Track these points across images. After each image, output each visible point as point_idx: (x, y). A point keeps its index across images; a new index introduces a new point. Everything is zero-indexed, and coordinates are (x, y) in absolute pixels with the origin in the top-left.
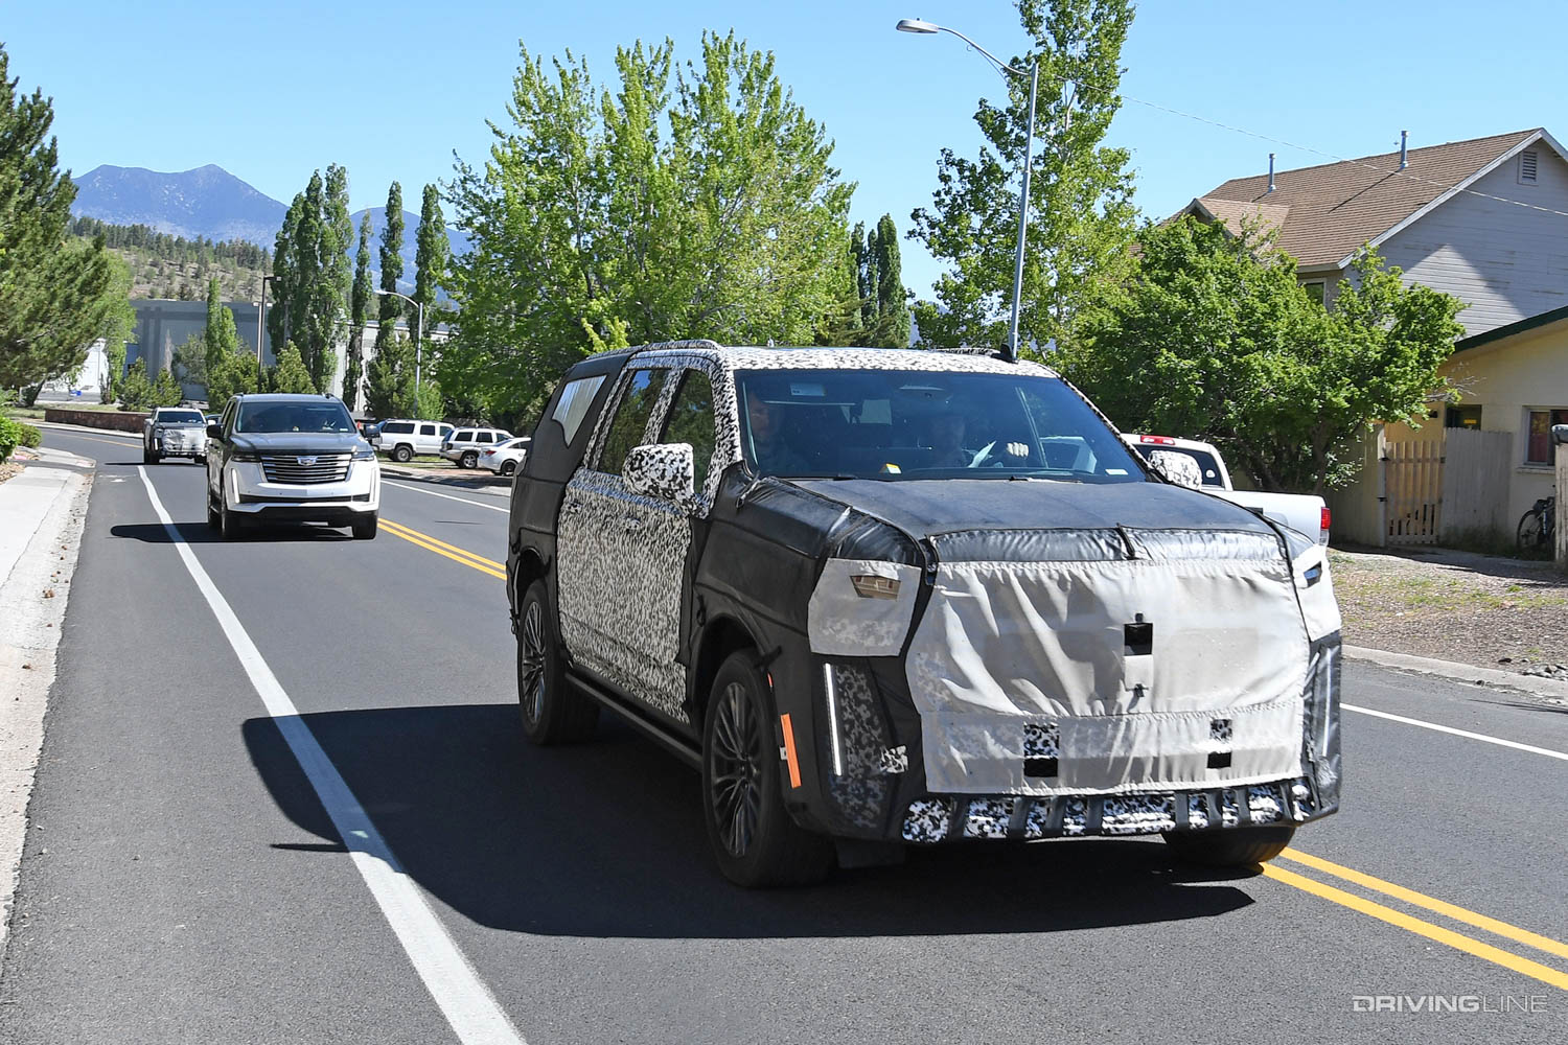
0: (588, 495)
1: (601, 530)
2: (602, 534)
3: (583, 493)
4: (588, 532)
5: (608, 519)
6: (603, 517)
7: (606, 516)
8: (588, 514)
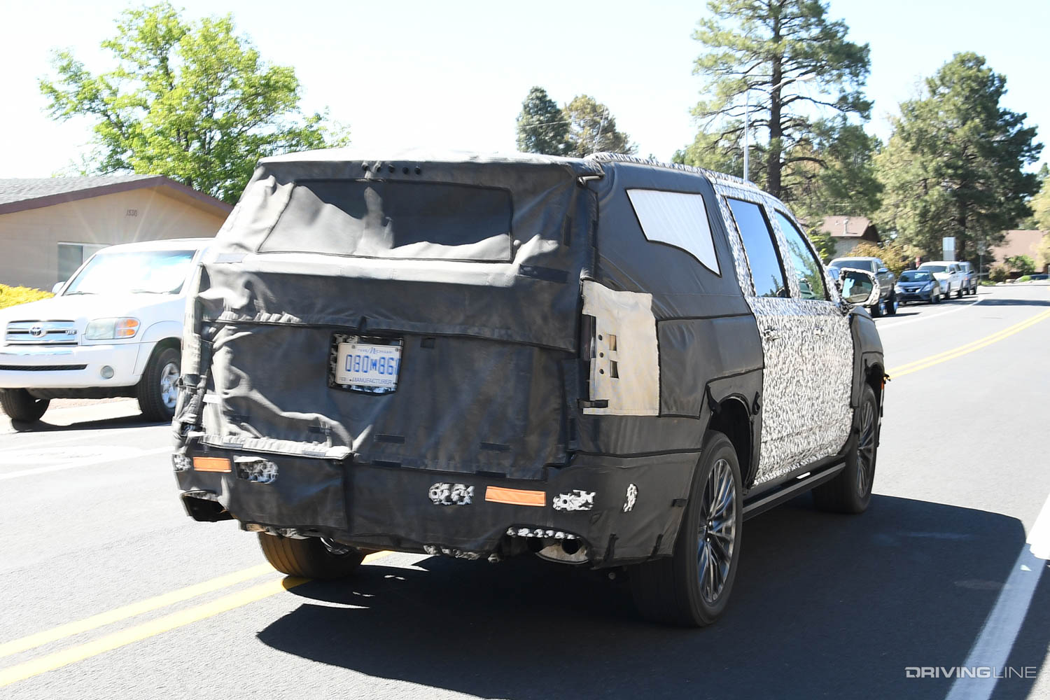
0: (780, 319)
1: (802, 344)
2: (803, 348)
3: (775, 319)
4: (791, 351)
5: (804, 334)
6: (800, 334)
7: (802, 333)
8: (787, 337)
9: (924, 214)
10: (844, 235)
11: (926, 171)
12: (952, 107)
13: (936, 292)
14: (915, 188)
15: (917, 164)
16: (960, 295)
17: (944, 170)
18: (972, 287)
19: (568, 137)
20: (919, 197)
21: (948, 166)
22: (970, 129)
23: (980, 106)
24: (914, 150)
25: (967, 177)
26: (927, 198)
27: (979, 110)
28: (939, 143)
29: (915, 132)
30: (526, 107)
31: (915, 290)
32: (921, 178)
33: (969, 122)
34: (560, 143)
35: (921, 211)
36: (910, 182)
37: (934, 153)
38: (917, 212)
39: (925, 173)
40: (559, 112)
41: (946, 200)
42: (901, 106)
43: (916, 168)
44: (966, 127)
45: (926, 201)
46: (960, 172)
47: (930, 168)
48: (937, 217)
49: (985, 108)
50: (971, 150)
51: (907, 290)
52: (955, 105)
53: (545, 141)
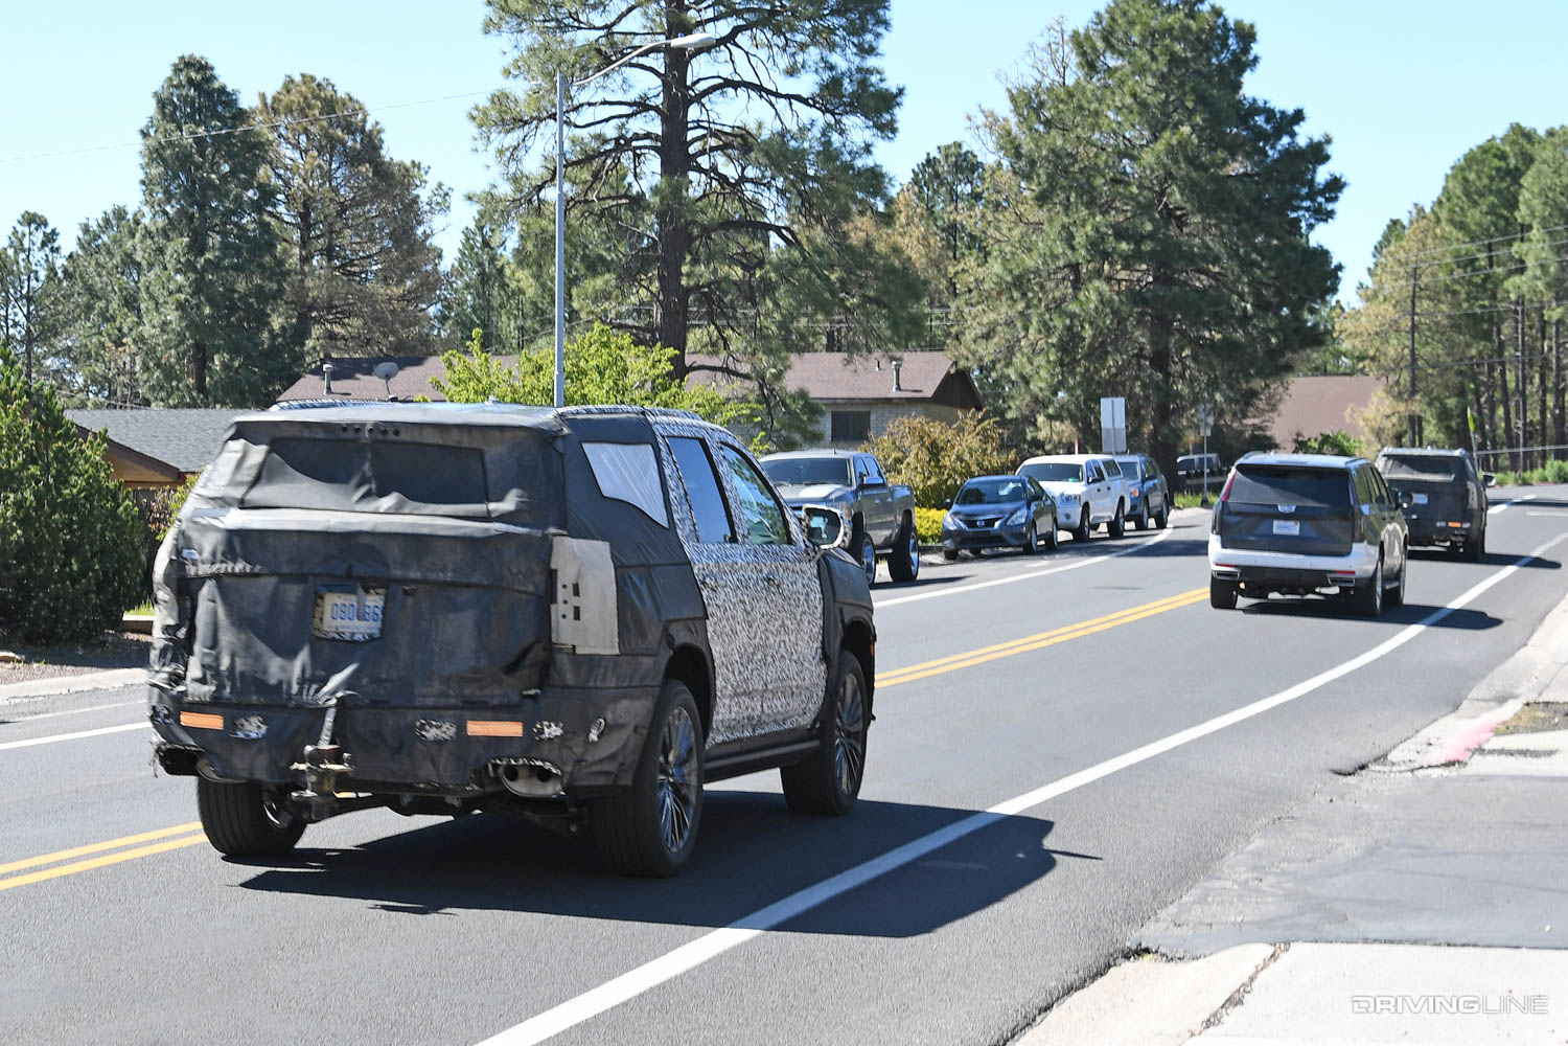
9: (1068, 345)
10: (893, 393)
11: (1073, 248)
12: (1129, 100)
13: (1044, 525)
14: (1050, 285)
15: (1053, 231)
16: (1115, 530)
17: (1111, 242)
18: (1154, 511)
19: (264, 172)
20: (1058, 306)
21: (1120, 234)
22: (1171, 151)
23: (1193, 98)
24: (1042, 199)
25: (1167, 259)
26: (1073, 307)
27: (1190, 105)
28: (1099, 181)
29: (1046, 158)
30: (162, 103)
31: (990, 523)
32: (1061, 263)
33: (1167, 134)
34: (247, 189)
35: (1060, 339)
36: (1037, 272)
37: (1090, 205)
38: (1054, 340)
39: (1069, 252)
40: (241, 116)
41: (1115, 312)
42: (1013, 99)
43: (1049, 241)
44: (1160, 146)
45: (1072, 316)
46: (1147, 247)
47: (1079, 239)
48: (1098, 353)
49: (1203, 100)
50: (1176, 196)
51: (971, 523)
52: (1134, 96)
53: (210, 183)
